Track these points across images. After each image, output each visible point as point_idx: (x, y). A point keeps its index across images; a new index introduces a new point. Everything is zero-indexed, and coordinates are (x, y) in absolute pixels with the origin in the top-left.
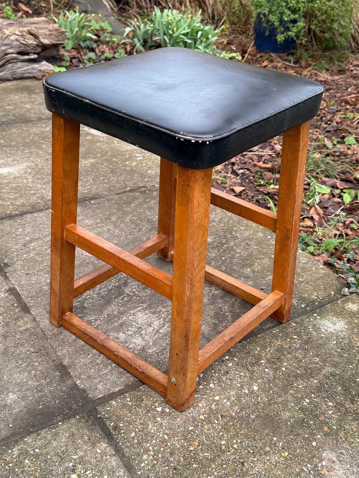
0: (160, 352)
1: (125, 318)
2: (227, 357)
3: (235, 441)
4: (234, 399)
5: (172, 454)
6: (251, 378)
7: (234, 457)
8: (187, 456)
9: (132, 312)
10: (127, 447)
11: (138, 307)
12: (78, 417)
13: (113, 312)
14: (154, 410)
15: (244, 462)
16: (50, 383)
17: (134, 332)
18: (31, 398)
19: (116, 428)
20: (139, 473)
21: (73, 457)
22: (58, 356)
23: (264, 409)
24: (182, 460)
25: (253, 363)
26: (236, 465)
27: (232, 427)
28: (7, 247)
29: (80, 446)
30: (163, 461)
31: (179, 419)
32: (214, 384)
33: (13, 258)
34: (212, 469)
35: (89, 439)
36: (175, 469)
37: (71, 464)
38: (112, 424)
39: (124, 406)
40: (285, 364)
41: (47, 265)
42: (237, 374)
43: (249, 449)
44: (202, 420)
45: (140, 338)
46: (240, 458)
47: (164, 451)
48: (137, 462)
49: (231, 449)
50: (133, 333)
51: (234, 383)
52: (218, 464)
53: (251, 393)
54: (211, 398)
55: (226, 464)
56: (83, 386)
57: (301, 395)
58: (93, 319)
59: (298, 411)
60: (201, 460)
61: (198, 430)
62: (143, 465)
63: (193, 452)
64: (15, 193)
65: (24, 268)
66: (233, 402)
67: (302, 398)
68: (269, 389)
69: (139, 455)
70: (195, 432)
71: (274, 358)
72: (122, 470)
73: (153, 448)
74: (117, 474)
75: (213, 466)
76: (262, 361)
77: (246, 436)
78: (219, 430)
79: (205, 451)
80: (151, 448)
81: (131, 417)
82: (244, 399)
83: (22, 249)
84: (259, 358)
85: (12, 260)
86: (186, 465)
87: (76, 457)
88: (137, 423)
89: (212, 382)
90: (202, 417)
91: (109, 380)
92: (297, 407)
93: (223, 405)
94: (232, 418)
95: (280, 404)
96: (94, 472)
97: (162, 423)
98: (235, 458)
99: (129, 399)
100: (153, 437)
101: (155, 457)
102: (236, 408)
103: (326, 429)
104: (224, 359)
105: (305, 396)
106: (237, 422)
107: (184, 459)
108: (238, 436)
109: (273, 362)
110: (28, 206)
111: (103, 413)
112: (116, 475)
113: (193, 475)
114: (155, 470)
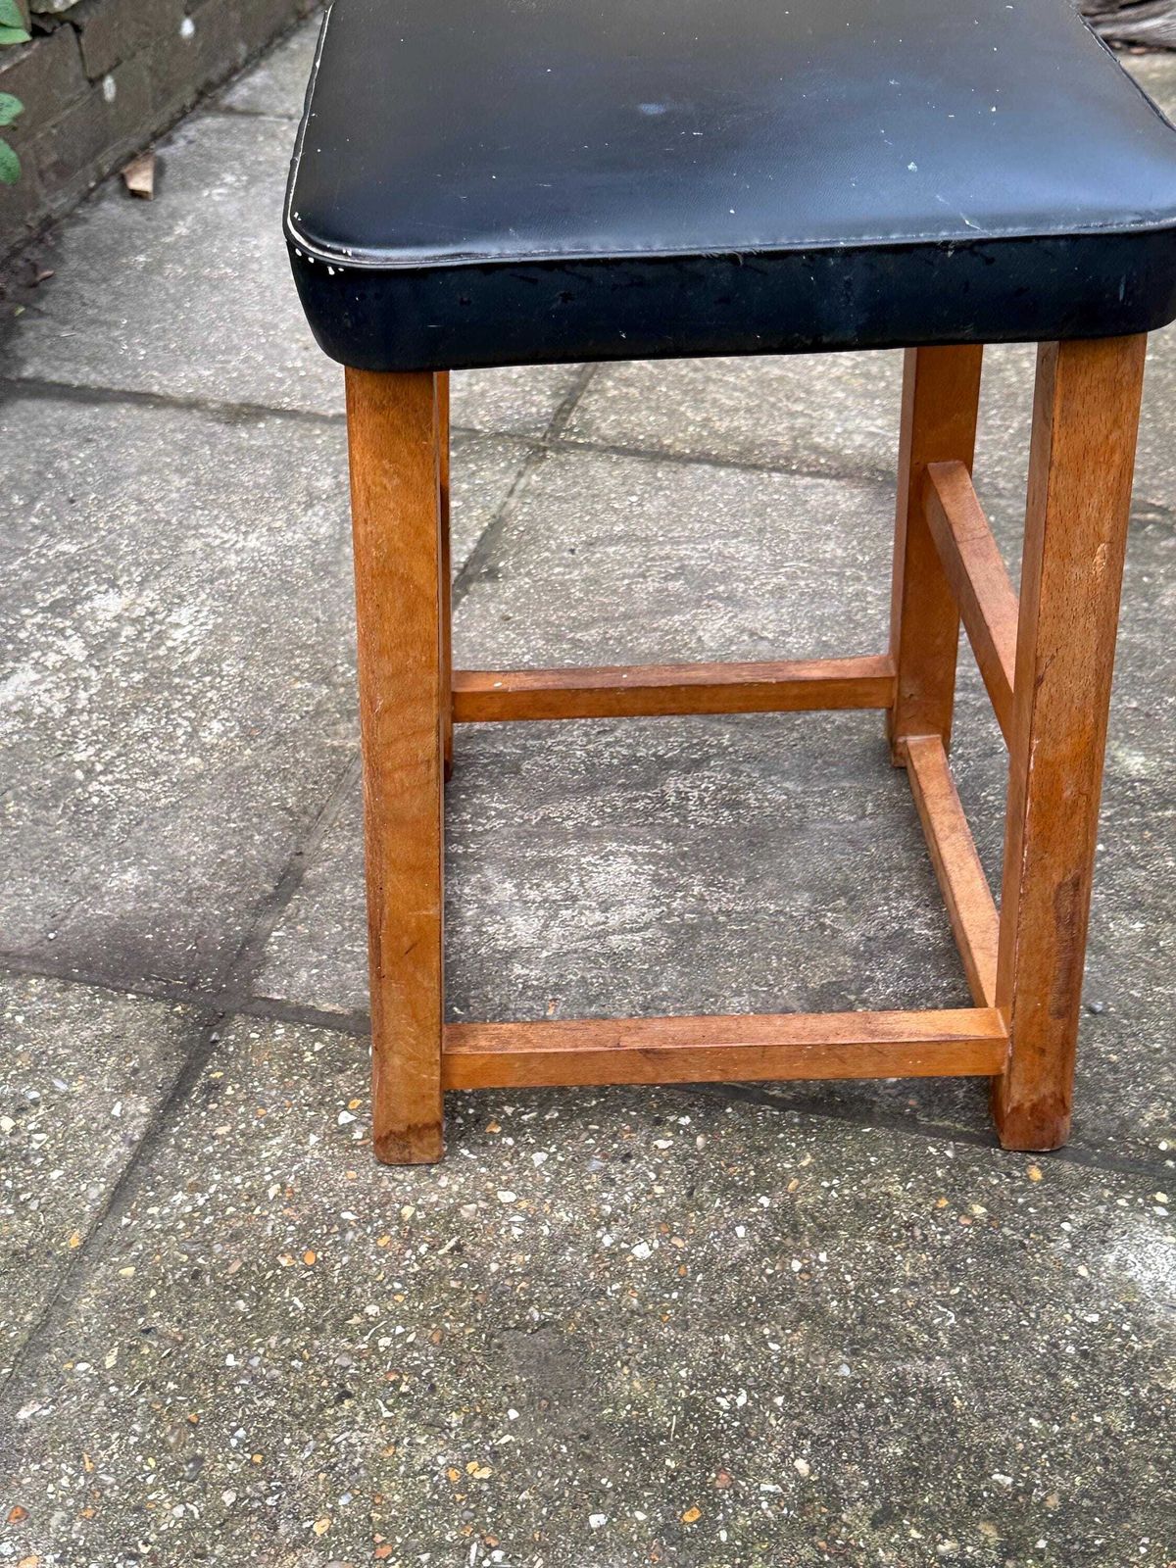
0: (537, 988)
1: (571, 852)
2: (685, 1121)
3: (399, 1330)
4: (546, 1231)
5: (236, 1237)
6: (667, 1219)
7: (345, 1361)
8: (254, 1268)
9: (613, 846)
10: (178, 1147)
11: (645, 843)
12: (179, 1008)
13: (568, 818)
14: (336, 1111)
15: (349, 1396)
16: (226, 898)
17: (545, 901)
18: (155, 905)
19: (213, 1089)
20: (125, 1221)
21: (57, 1083)
22: (318, 848)
23: (590, 1320)
24: (235, 1267)
25: (733, 1184)
26: (325, 1383)
27: (444, 1295)
28: (549, 529)
29: (98, 1070)
30: (200, 1237)
31: (352, 1174)
32: (552, 1157)
33: (528, 563)
34: (260, 1345)
35: (135, 1071)
36: (196, 1276)
37: (34, 1095)
38: (219, 1074)
39: (293, 1054)
40: (823, 1257)
41: (574, 619)
42: (646, 1180)
43: (405, 1378)
44: (400, 1218)
45: (537, 924)
46: (354, 1378)
47: (226, 1219)
48: (151, 1194)
49: (366, 1338)
50: (539, 899)
51: (605, 1195)
52: (289, 1347)
53: (614, 1255)
54: (490, 1185)
55: (308, 1363)
56: (275, 947)
57: (746, 1369)
58: (496, 809)
59: (675, 1403)
60: (269, 1305)
61: (356, 1233)
62: (153, 1210)
63: (279, 1272)
64: (750, 395)
65: (517, 599)
66: (535, 1238)
67: (737, 1383)
68: (679, 1284)
69: (174, 1185)
70: (343, 1232)
71: (814, 1219)
72: (102, 1186)
73: (216, 1192)
74: (83, 1187)
75: (273, 1341)
76: (765, 1201)
77: (447, 1342)
78: (402, 1272)
79: (304, 1292)
80: (212, 1189)
81: (272, 1087)
82: (572, 1254)
83: (572, 551)
84: (770, 1186)
85: (516, 569)
86: (226, 1288)
87: (62, 1087)
88: (262, 1111)
89: (553, 1149)
90: (408, 1212)
91: (339, 975)
92: (687, 1392)
93: (496, 1227)
94: (478, 1272)
95: (653, 1343)
96: (48, 1146)
97: (306, 1153)
98: (347, 1368)
99: (318, 1046)
100: (250, 1167)
101: (196, 1215)
102: (519, 1259)
103: (691, 1516)
104: (672, 1119)
105: (750, 1382)
106: (475, 1293)
107: (240, 1271)
108: (428, 1326)
109: (794, 1227)
110: (737, 443)
111: (232, 1037)
112: (78, 1187)
113: (211, 1320)
114: (160, 1242)
